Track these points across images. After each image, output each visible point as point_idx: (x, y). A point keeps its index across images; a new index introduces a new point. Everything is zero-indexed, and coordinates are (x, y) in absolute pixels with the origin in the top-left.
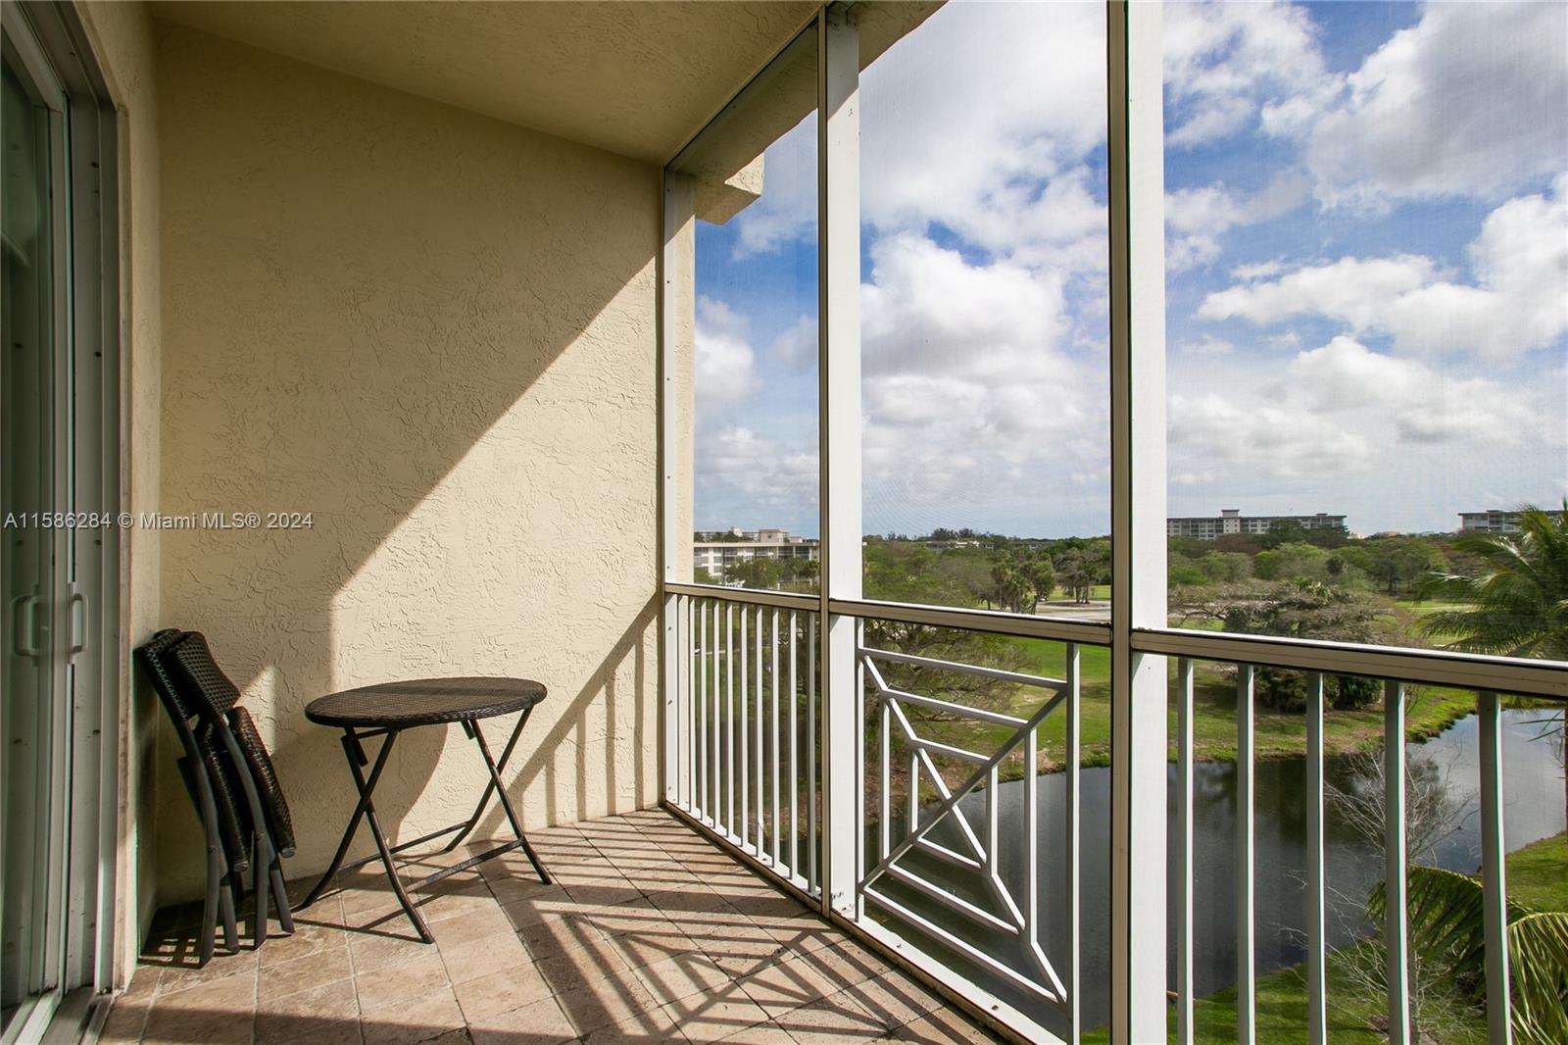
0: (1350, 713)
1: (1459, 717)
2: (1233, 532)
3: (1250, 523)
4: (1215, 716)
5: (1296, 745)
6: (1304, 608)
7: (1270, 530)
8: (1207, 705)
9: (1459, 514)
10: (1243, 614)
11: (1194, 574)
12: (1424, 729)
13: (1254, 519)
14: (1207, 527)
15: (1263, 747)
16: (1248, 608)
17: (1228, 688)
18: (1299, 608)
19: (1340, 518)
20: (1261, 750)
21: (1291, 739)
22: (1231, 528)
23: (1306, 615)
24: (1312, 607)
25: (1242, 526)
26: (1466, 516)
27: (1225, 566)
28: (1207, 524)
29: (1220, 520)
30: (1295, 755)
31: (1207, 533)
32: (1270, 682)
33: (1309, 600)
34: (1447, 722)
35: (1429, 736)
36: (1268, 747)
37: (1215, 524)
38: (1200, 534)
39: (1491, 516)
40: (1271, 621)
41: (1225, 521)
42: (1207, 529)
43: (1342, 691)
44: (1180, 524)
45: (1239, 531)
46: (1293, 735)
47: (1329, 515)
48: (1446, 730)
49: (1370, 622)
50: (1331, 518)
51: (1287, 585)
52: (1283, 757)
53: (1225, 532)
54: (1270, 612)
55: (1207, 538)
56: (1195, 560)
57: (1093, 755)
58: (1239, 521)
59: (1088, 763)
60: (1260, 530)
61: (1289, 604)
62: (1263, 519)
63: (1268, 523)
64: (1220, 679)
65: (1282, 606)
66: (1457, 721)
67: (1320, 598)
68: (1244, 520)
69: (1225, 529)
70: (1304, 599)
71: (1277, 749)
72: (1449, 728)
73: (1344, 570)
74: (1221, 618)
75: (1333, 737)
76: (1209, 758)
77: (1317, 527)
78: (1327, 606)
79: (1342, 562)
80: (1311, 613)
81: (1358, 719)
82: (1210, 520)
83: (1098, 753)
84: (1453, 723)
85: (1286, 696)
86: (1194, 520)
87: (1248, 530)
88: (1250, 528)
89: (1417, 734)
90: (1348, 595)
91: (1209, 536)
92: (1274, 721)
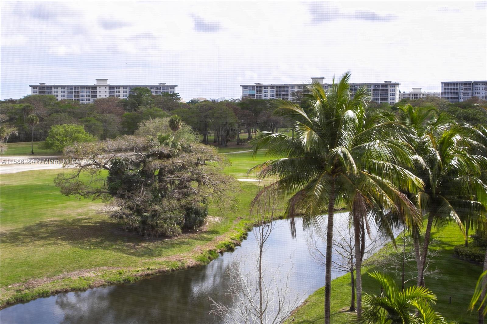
0: (191, 235)
1: (249, 230)
2: (104, 97)
3: (115, 90)
4: (105, 248)
5: (160, 264)
6: (164, 157)
7: (130, 96)
8: (98, 240)
9: (241, 86)
10: (122, 164)
11: (79, 132)
12: (232, 241)
13: (118, 87)
14: (85, 93)
15: (139, 269)
16: (127, 160)
17: (112, 224)
18: (160, 158)
19: (173, 87)
20: (138, 271)
21: (156, 260)
22: (103, 94)
23: (165, 163)
24: (168, 157)
25: (110, 92)
26: (245, 87)
27: (102, 124)
28: (85, 90)
29: (95, 88)
30: (160, 272)
31: (85, 98)
32: (142, 217)
33: (166, 151)
34: (244, 234)
35: (235, 246)
36: (142, 268)
37: (91, 90)
38: (80, 98)
39: (257, 87)
40: (141, 169)
41: (98, 88)
42: (85, 94)
43: (186, 220)
44: (66, 90)
45: (108, 96)
46: (157, 256)
47: (166, 84)
48: (244, 240)
49: (204, 167)
50: (168, 87)
51: (152, 140)
52: (152, 274)
53: (98, 97)
54: (141, 161)
55: (85, 102)
56: (79, 120)
57: (15, 293)
58: (108, 88)
59: (12, 301)
60: (123, 96)
61: (154, 155)
62: (125, 87)
63: (128, 90)
64: (106, 217)
65: (148, 157)
66: (249, 232)
67: (173, 149)
68: (111, 88)
69: (98, 94)
70: (163, 151)
71: (148, 269)
72: (245, 238)
73: (180, 126)
74: (106, 168)
75: (182, 255)
76: (104, 283)
77: (160, 94)
78: (178, 155)
79: (179, 121)
80: (167, 161)
81: (196, 239)
82: (88, 87)
83: (19, 291)
84: (246, 234)
85: (153, 227)
86: (76, 87)
87: (114, 96)
88: (116, 94)
89: (229, 245)
90: (190, 147)
91: (87, 100)
92: (144, 247)
